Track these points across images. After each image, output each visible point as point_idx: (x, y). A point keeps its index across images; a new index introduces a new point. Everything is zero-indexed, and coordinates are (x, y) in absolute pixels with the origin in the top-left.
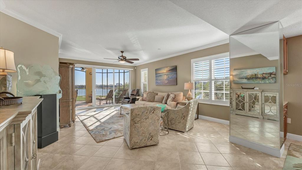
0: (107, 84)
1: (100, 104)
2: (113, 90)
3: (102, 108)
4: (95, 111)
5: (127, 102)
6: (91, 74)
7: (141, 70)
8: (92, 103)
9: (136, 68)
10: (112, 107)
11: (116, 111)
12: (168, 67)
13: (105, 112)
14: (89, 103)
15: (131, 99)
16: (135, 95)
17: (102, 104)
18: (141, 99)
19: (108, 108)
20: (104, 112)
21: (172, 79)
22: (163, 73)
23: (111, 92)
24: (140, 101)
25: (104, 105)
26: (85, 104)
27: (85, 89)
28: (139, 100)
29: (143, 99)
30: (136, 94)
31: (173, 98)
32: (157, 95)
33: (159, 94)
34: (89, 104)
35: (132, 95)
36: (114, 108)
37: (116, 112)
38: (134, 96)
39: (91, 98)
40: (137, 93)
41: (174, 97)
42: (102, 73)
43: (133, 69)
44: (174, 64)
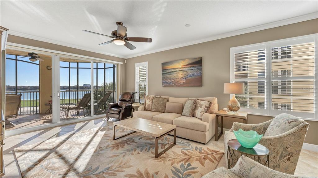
0: (78, 85)
1: (67, 117)
2: (90, 94)
3: (73, 126)
4: (58, 135)
5: (118, 113)
6: (49, 68)
7: (135, 64)
8: (51, 115)
9: (126, 61)
10: (89, 120)
11: (101, 130)
12: (185, 59)
13: (81, 136)
14: (46, 114)
15: (124, 107)
16: (127, 100)
17: (69, 116)
18: (142, 108)
19: (82, 124)
20: (78, 134)
21: (193, 77)
22: (177, 68)
23: (88, 96)
24: (141, 110)
25: (73, 117)
26: (38, 118)
27: (38, 93)
28: (139, 109)
29: (145, 107)
30: (129, 99)
31: (206, 107)
32: (168, 101)
33: (171, 99)
34: (45, 117)
35: (122, 100)
36: (95, 124)
37: (102, 133)
38: (126, 102)
39: (49, 106)
40: (131, 99)
41: (208, 106)
42: (70, 68)
43: (122, 63)
44: (197, 55)
